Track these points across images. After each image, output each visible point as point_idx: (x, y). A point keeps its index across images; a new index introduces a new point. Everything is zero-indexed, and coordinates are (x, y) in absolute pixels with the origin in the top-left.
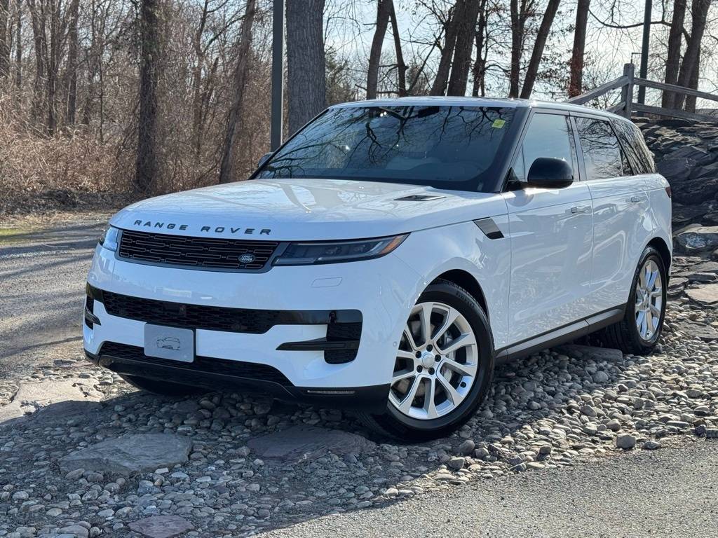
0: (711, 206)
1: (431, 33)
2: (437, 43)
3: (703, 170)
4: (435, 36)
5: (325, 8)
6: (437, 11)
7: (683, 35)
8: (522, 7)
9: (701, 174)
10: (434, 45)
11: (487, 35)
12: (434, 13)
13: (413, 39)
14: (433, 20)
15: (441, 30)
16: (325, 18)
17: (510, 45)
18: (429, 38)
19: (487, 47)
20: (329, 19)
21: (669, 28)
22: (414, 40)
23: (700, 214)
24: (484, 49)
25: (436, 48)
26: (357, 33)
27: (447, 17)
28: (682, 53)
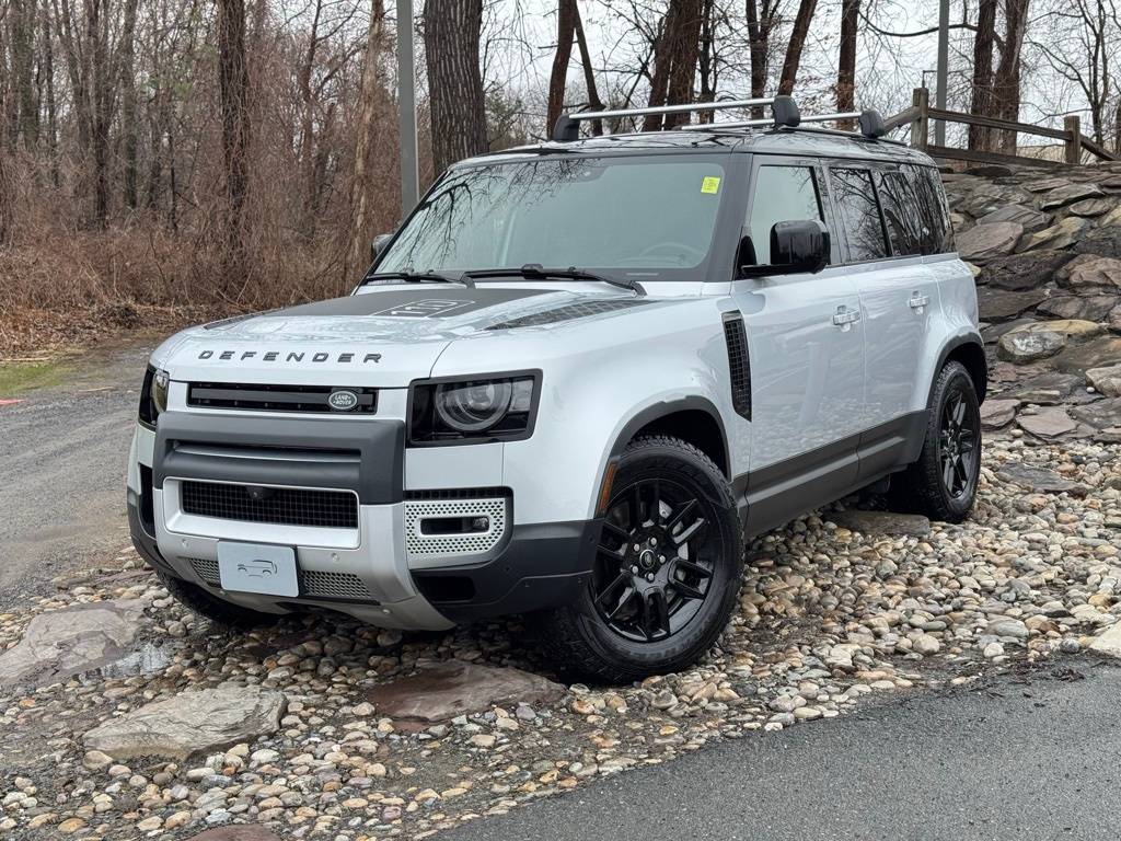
0: (1047, 292)
1: (634, 57)
2: (644, 70)
3: (1034, 239)
4: (640, 59)
5: (482, 27)
6: (643, 25)
7: (995, 43)
8: (764, 13)
9: (1030, 246)
10: (640, 74)
11: (715, 54)
12: (638, 26)
13: (609, 67)
15: (649, 51)
16: (482, 41)
17: (749, 68)
18: (631, 64)
19: (715, 71)
20: (488, 42)
21: (974, 33)
22: (611, 68)
23: (1033, 303)
24: (712, 75)
25: (643, 77)
26: (528, 59)
27: (656, 34)
28: (995, 68)
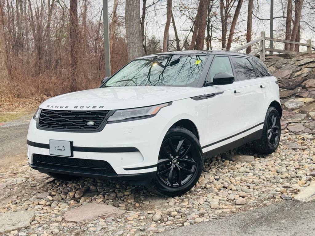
1: (189, 26)
2: (191, 30)
3: (295, 75)
4: (190, 27)
5: (145, 18)
6: (191, 17)
7: (292, 22)
8: (225, 14)
10: (190, 31)
11: (212, 25)
12: (190, 18)
14: (189, 21)
15: (193, 25)
17: (221, 29)
18: (188, 28)
21: (286, 19)
22: (182, 29)
24: (210, 31)
26: (158, 27)
27: (195, 20)
28: (292, 29)
